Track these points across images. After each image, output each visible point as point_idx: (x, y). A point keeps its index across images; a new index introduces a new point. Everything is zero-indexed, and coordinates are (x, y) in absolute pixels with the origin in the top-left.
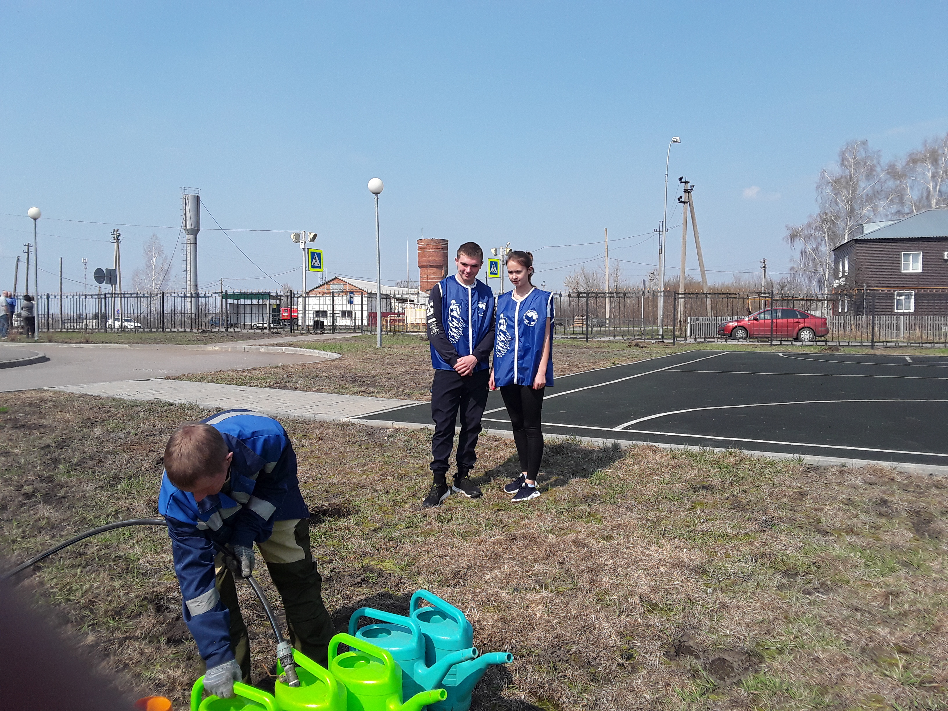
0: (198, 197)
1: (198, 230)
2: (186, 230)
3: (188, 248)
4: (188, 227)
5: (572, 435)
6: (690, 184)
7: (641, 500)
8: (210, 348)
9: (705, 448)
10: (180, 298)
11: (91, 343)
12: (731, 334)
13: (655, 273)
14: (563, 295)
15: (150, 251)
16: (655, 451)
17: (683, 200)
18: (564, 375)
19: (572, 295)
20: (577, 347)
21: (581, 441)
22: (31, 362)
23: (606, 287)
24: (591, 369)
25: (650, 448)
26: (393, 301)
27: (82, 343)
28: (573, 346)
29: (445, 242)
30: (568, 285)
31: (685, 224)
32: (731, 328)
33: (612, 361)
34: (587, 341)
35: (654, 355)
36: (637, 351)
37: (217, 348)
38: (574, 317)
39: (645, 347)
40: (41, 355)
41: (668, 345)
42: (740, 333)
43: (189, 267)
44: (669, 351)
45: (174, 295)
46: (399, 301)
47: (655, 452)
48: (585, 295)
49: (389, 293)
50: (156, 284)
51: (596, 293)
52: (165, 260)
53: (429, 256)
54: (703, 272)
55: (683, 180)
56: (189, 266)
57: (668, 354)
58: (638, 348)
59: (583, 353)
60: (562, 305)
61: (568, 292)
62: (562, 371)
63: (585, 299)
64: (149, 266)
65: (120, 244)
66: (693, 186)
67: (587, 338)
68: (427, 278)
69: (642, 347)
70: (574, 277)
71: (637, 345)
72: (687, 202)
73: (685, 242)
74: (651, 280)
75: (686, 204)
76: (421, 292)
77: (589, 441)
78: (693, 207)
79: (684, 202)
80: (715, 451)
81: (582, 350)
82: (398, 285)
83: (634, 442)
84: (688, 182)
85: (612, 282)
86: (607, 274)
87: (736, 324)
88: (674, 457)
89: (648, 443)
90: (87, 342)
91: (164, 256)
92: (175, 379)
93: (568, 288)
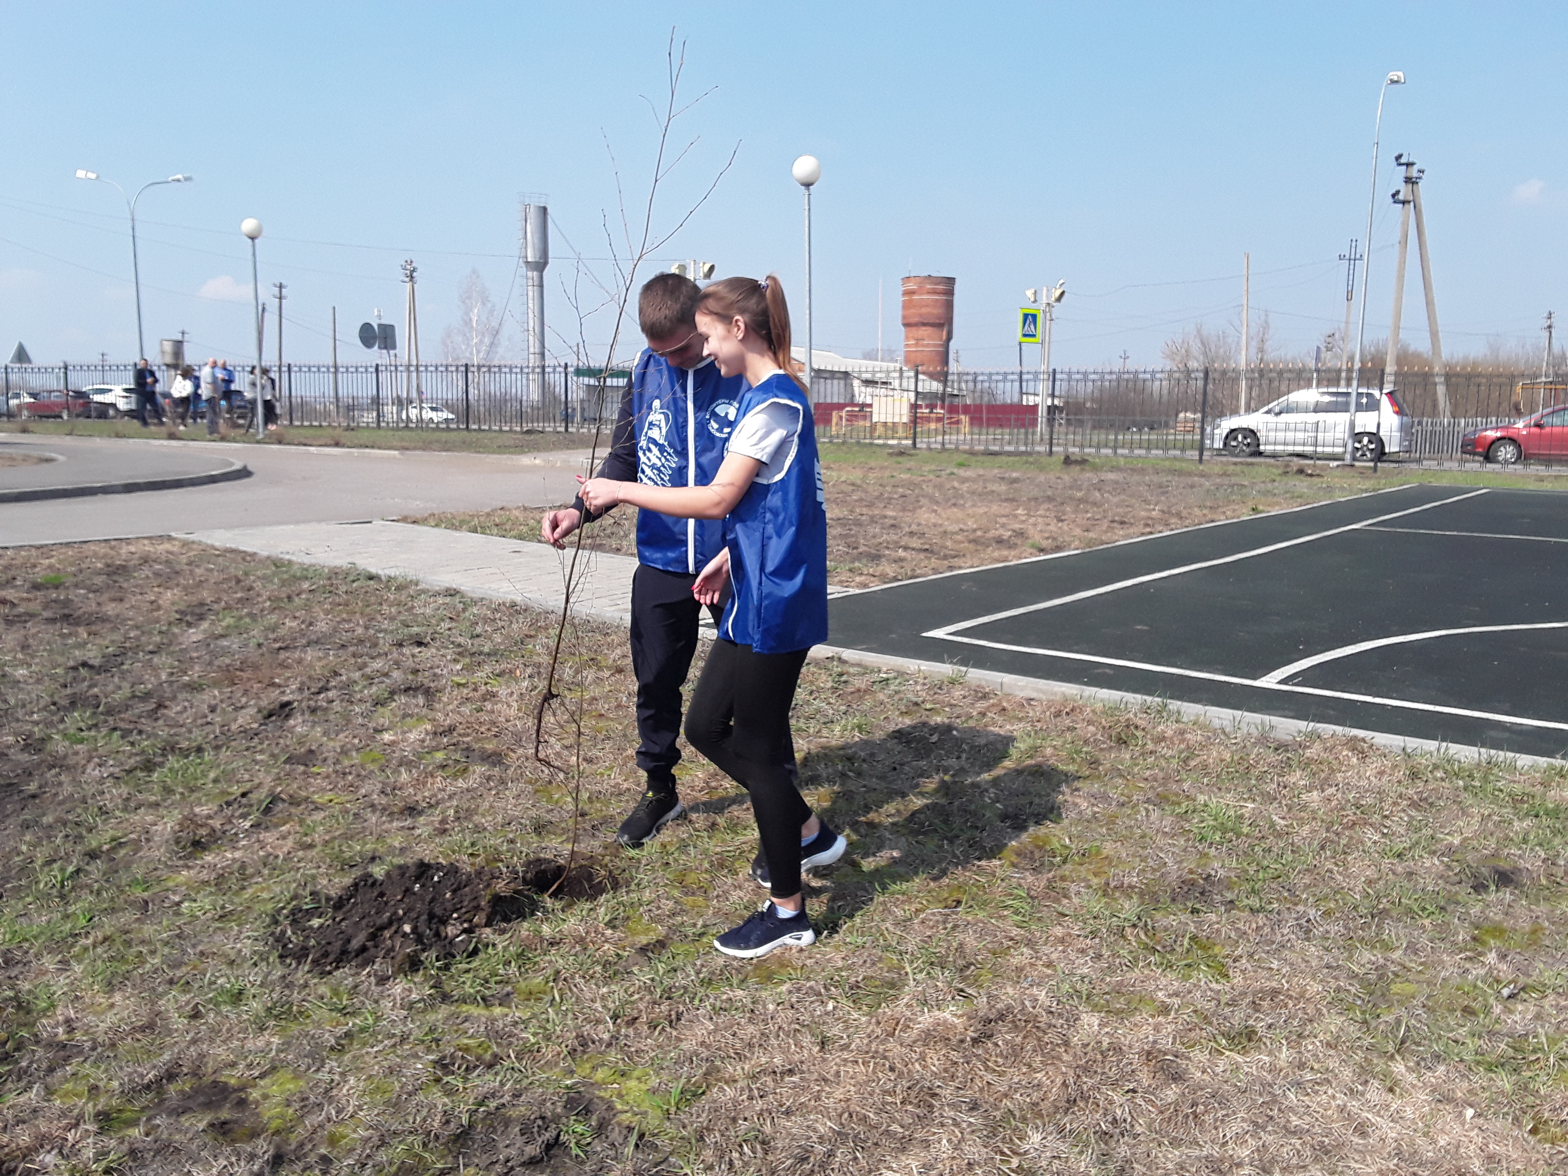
0: (544, 210)
1: (545, 263)
2: (527, 263)
3: (530, 294)
4: (529, 260)
5: (1159, 696)
6: (1415, 168)
7: (1332, 905)
8: (526, 460)
9: (1493, 752)
10: (514, 376)
11: (343, 446)
12: (1488, 452)
13: (1337, 336)
14: (1158, 376)
15: (469, 298)
16: (1362, 751)
17: (1401, 197)
18: (1151, 533)
19: (1177, 375)
20: (1180, 473)
21: (1179, 712)
22: (213, 479)
23: (1242, 360)
24: (1207, 522)
25: (1353, 744)
26: (856, 383)
27: (326, 445)
28: (1173, 472)
29: (951, 281)
30: (1171, 356)
31: (1403, 244)
32: (1489, 441)
33: (1251, 504)
34: (1201, 460)
35: (1338, 493)
36: (1301, 485)
37: (537, 461)
38: (1177, 415)
39: (1318, 475)
40: (238, 466)
41: (1362, 473)
42: (1507, 452)
43: (531, 324)
44: (1367, 484)
45: (504, 370)
46: (868, 383)
47: (1363, 756)
48: (1202, 375)
49: (849, 369)
50: (478, 352)
51: (1224, 372)
52: (491, 312)
53: (922, 307)
54: (1434, 334)
55: (1403, 160)
56: (533, 323)
57: (1366, 491)
58: (1302, 477)
59: (1192, 487)
60: (1156, 394)
61: (1168, 368)
62: (1147, 525)
63: (1200, 383)
64: (468, 322)
65: (416, 286)
66: (1423, 172)
67: (1201, 455)
68: (916, 345)
69: (1311, 475)
70: (1180, 341)
71: (1301, 471)
72: (1409, 202)
73: (1401, 277)
74: (1328, 349)
75: (1406, 206)
76: (904, 368)
77: (1198, 716)
78: (1420, 210)
79: (1404, 203)
80: (1519, 764)
81: (1190, 481)
82: (870, 356)
83: (1312, 724)
84: (1412, 164)
85: (1253, 350)
86: (1244, 337)
87: (1499, 434)
88: (1414, 775)
89: (1347, 729)
90: (337, 444)
91: (489, 305)
92: (414, 522)
93: (1168, 362)
